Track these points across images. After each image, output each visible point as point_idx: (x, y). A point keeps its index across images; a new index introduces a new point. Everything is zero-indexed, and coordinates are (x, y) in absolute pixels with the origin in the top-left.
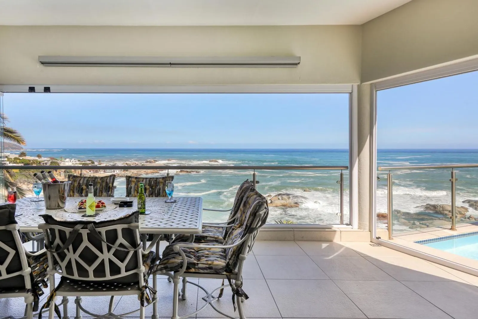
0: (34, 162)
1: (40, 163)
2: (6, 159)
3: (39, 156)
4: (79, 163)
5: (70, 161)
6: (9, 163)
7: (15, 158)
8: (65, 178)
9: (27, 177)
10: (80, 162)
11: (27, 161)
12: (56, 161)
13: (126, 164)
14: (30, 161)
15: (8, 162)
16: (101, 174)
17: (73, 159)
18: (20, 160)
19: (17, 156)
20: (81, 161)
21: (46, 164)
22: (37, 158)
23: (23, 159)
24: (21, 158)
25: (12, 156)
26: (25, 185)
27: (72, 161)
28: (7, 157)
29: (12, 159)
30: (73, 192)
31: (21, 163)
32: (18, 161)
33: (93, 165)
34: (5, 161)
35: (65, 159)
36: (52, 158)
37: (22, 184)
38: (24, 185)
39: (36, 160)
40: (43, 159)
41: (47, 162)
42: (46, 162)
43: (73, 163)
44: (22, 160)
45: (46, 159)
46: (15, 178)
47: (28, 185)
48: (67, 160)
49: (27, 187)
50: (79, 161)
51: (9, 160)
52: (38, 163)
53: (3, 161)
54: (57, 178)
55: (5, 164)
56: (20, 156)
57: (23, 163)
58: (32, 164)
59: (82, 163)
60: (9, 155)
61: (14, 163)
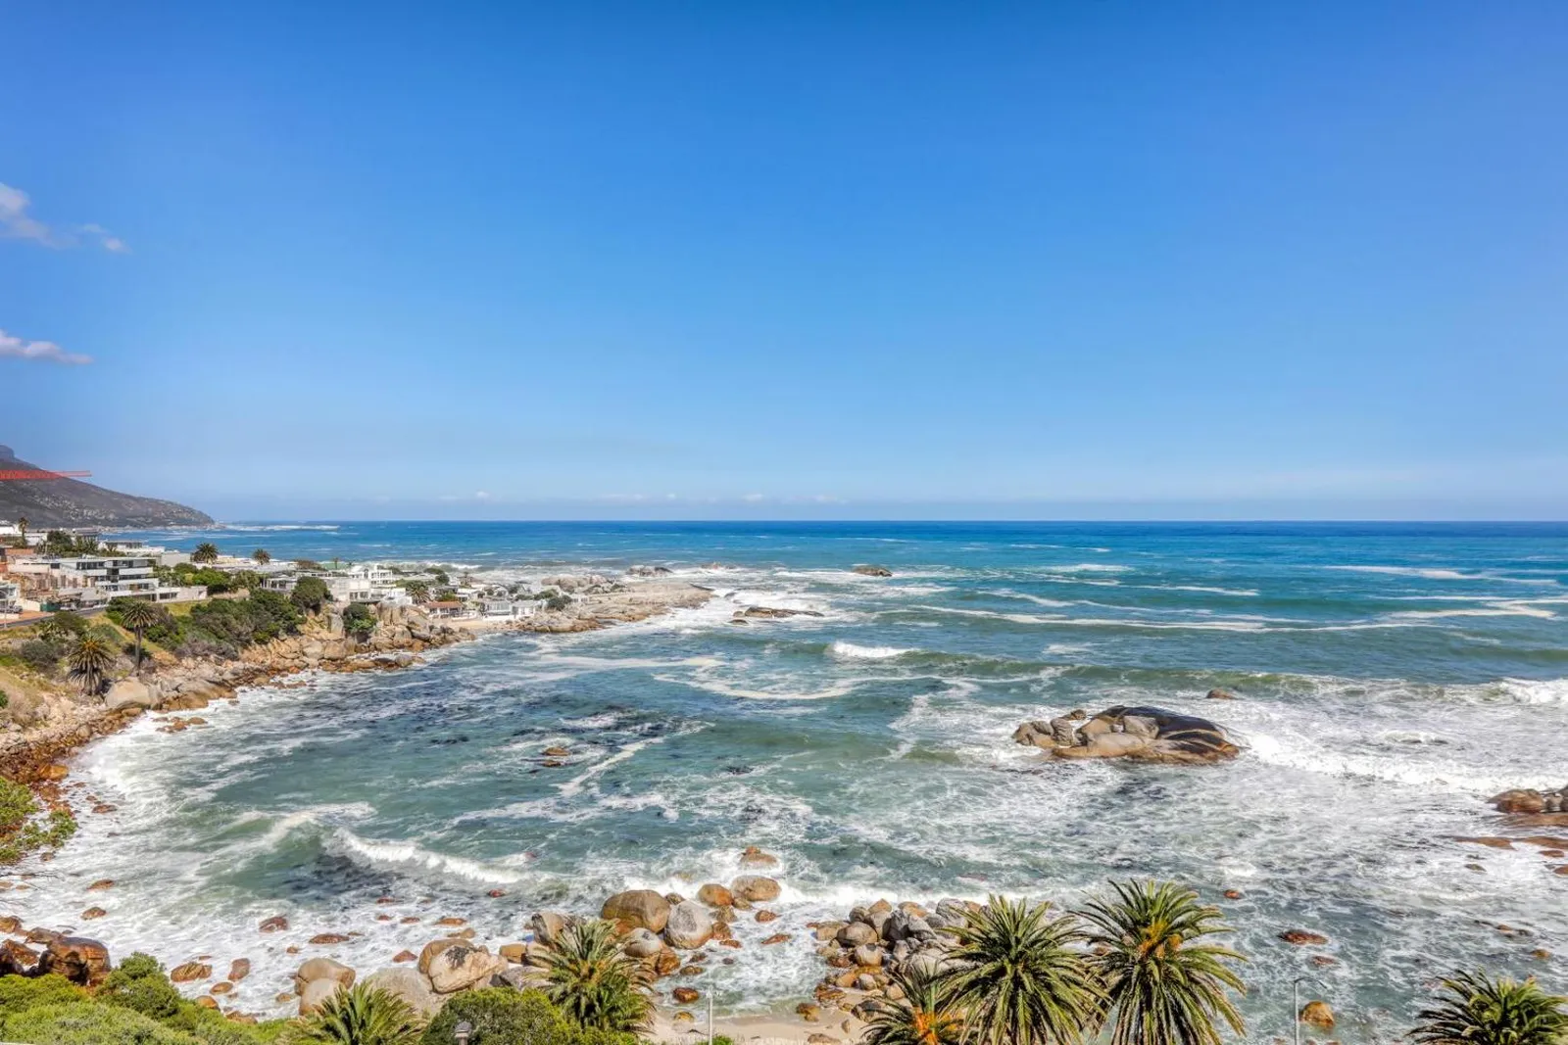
0: (246, 579)
1: (262, 581)
2: (150, 570)
3: (262, 557)
4: (397, 582)
5: (366, 576)
6: (160, 585)
7: (182, 568)
8: (347, 637)
9: (216, 634)
10: (399, 578)
11: (220, 576)
12: (318, 574)
13: (559, 583)
14: (228, 574)
15: (156, 581)
16: (468, 620)
17: (375, 565)
18: (196, 572)
19: (185, 558)
20: (402, 573)
21: (283, 584)
22: (254, 563)
23: (205, 568)
24: (199, 566)
25: (172, 559)
26: (210, 661)
27: (370, 574)
28: (151, 563)
29: (169, 569)
31: (199, 584)
32: (189, 576)
33: (444, 587)
34: (147, 576)
35: (349, 566)
36: (305, 564)
37: (199, 659)
38: (205, 665)
39: (251, 572)
40: (275, 565)
41: (289, 579)
42: (283, 578)
43: (374, 582)
44: (201, 572)
45: (283, 565)
46: (178, 637)
47: (219, 663)
48: (356, 569)
49: (216, 671)
50: (396, 572)
51: (162, 574)
52: (257, 581)
53: (139, 577)
54: (318, 637)
55: (146, 586)
56: (197, 558)
57: (204, 584)
58: (234, 588)
59: (407, 579)
60: (159, 556)
61: (176, 584)
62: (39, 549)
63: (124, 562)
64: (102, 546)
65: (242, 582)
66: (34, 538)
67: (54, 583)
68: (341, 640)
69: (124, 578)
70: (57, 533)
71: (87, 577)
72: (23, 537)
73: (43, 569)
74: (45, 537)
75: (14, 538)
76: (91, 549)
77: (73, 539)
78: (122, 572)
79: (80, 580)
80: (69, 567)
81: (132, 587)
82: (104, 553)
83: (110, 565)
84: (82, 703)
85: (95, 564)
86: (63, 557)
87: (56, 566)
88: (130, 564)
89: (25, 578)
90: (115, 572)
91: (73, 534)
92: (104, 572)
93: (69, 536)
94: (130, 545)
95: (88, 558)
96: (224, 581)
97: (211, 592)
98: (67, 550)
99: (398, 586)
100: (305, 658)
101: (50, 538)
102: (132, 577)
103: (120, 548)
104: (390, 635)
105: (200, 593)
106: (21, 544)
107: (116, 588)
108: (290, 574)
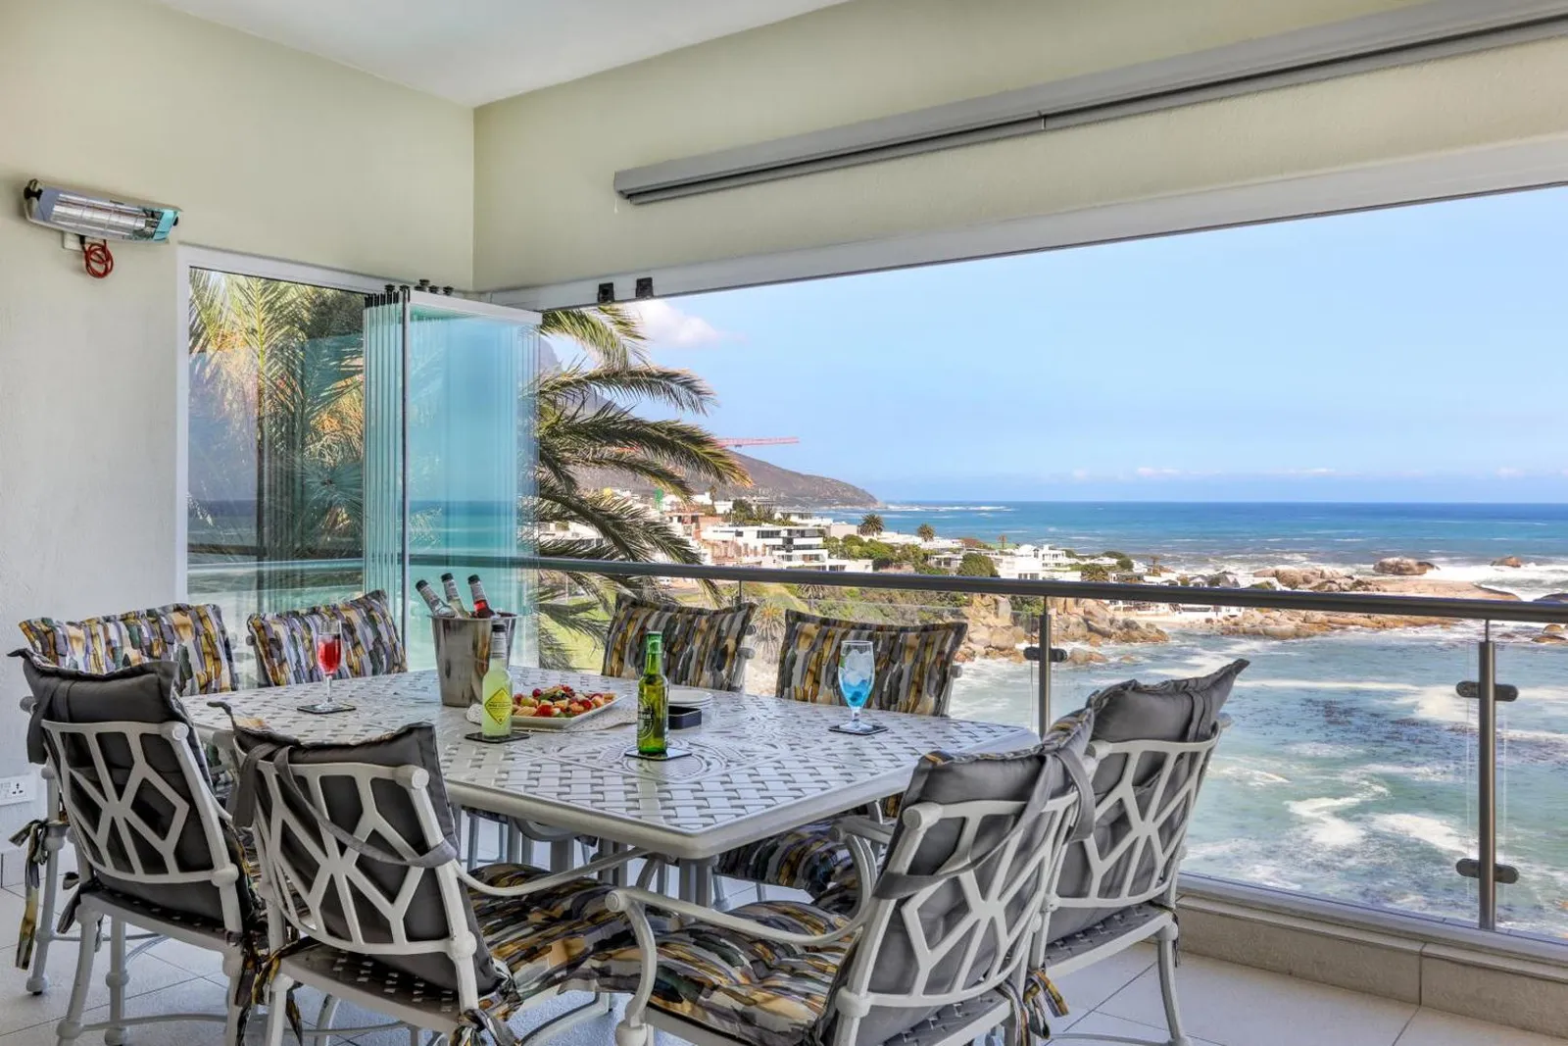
0: (909, 553)
1: (926, 557)
2: (819, 541)
3: (926, 533)
4: (1071, 565)
5: (1036, 556)
6: (829, 557)
7: (848, 539)
8: (1015, 625)
10: (1073, 561)
11: (886, 549)
12: (983, 552)
13: (1276, 575)
14: (892, 548)
15: (825, 553)
16: (1157, 615)
17: (1046, 547)
18: (862, 544)
19: (853, 530)
20: (1077, 557)
21: (948, 562)
22: (917, 540)
23: (871, 541)
24: (866, 539)
25: (840, 531)
27: (1041, 553)
28: (821, 533)
29: (837, 541)
30: (621, 660)
31: (865, 557)
32: (856, 549)
33: (1126, 573)
34: (818, 547)
35: (1018, 545)
36: (970, 543)
39: (915, 548)
40: (937, 542)
41: (954, 556)
42: (947, 555)
43: (1045, 565)
44: (867, 544)
45: (947, 543)
48: (1027, 549)
50: (1070, 554)
51: (829, 543)
52: (922, 557)
53: (810, 547)
54: (984, 622)
55: (817, 557)
56: (864, 530)
57: (870, 557)
58: (899, 564)
59: (1083, 563)
60: (828, 527)
61: (845, 556)
62: (726, 517)
63: (798, 531)
64: (777, 516)
65: (907, 558)
66: (723, 507)
67: (738, 550)
68: (1009, 627)
69: (798, 548)
70: (741, 502)
71: (765, 546)
72: (713, 506)
73: (729, 537)
74: (730, 505)
75: (707, 506)
76: (769, 518)
77: (754, 508)
78: (797, 541)
79: (760, 549)
80: (750, 533)
81: (804, 557)
82: (780, 522)
83: (784, 534)
84: (764, 670)
85: (772, 532)
86: (745, 525)
87: (739, 534)
88: (802, 534)
89: (713, 545)
90: (789, 541)
91: (753, 501)
92: (779, 542)
93: (750, 505)
94: (802, 516)
95: (767, 527)
96: (890, 555)
97: (876, 566)
98: (749, 518)
99: (1072, 570)
100: (971, 645)
101: (734, 507)
102: (804, 547)
103: (794, 519)
104: (1064, 626)
105: (867, 566)
106: (712, 513)
107: (789, 558)
108: (954, 551)
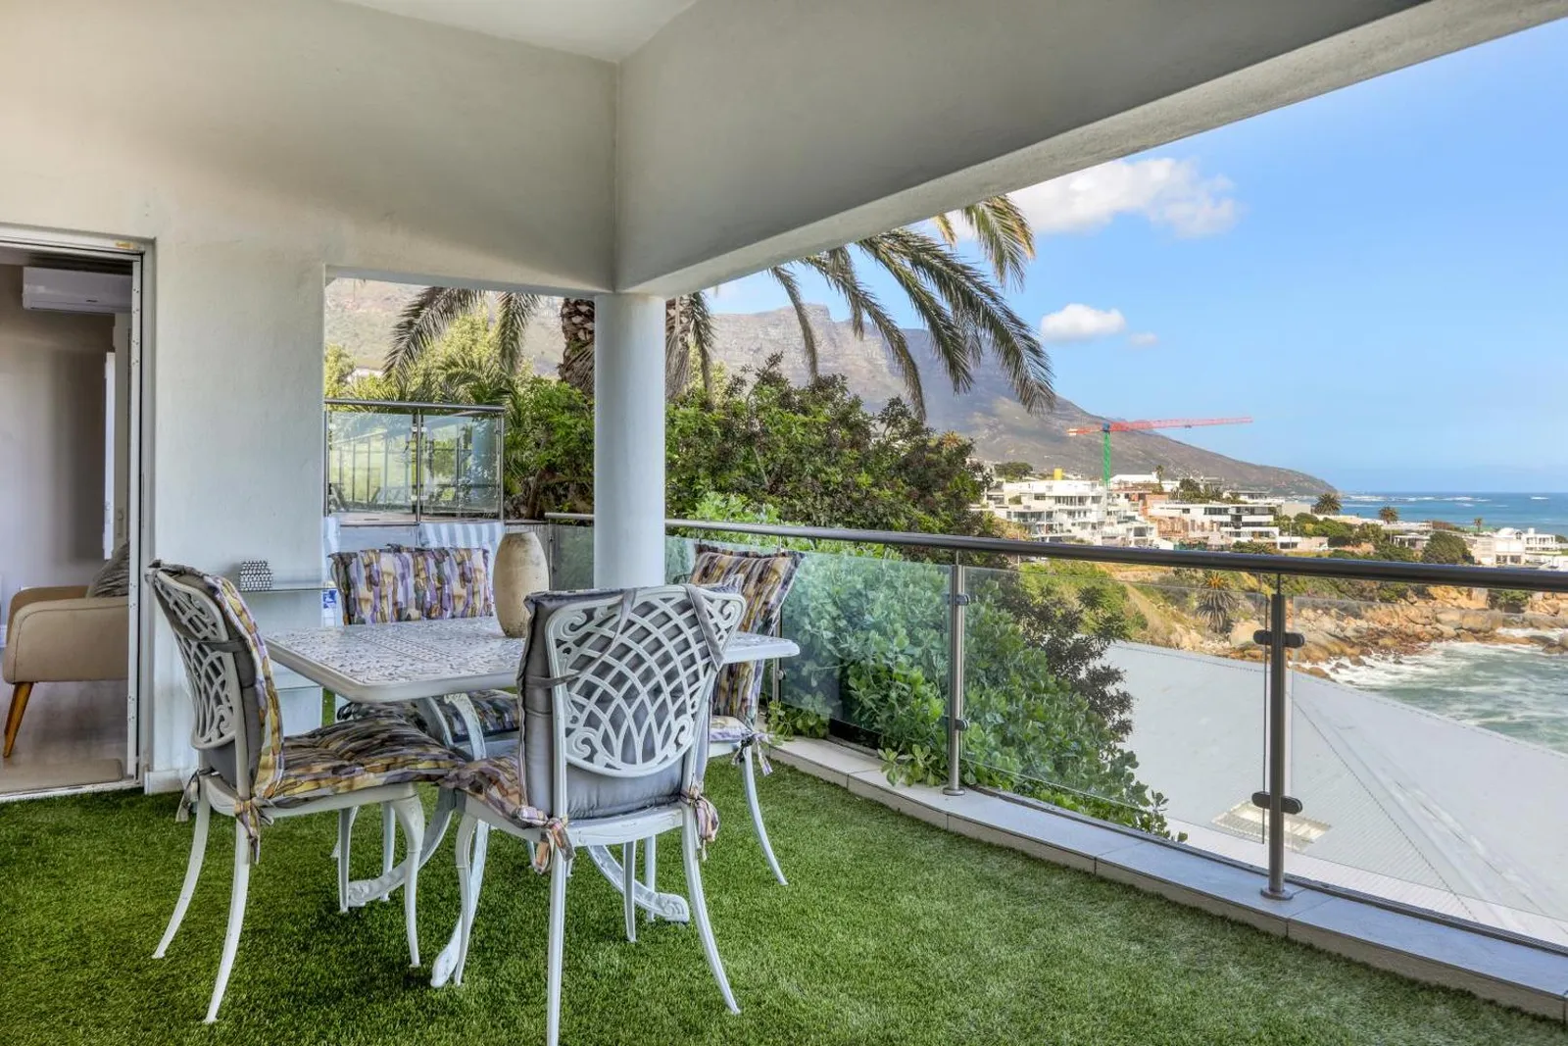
0: (1368, 533)
1: (1387, 537)
2: (1270, 518)
3: (1388, 515)
4: (1561, 550)
5: (1519, 539)
6: (1281, 534)
7: (1301, 517)
8: (1492, 608)
9: (1337, 587)
10: (1565, 546)
11: (1342, 528)
12: (1458, 534)
14: (1350, 527)
15: (1276, 530)
17: (1532, 531)
18: (1316, 522)
19: (1307, 509)
21: (1413, 542)
22: (1378, 522)
23: (1326, 519)
24: (1321, 517)
25: (1293, 509)
26: (1331, 616)
27: (1524, 537)
28: (1272, 511)
29: (1289, 519)
31: (1319, 535)
32: (1310, 527)
34: (1268, 524)
35: (1497, 530)
36: (1435, 525)
37: (1320, 611)
38: (1326, 619)
39: (1376, 529)
40: (1401, 524)
41: (1419, 537)
42: (1412, 536)
43: (1530, 548)
44: (1322, 523)
45: (1414, 526)
46: (1298, 587)
47: (1340, 618)
48: (1505, 532)
49: (1338, 626)
50: (1560, 539)
51: (1281, 522)
52: (1383, 536)
53: (1260, 524)
54: (1455, 603)
55: (1267, 534)
56: (1318, 509)
57: (1325, 535)
58: (1357, 542)
60: (1280, 506)
61: (1296, 534)
62: (1173, 496)
63: (1247, 509)
64: (1225, 495)
65: (1366, 536)
66: (1169, 486)
67: (1185, 526)
68: (1486, 610)
69: (1247, 524)
70: (1188, 481)
71: (1212, 522)
72: (1160, 485)
73: (1176, 513)
74: (1177, 484)
75: (1153, 485)
76: (1217, 496)
77: (1202, 487)
78: (1246, 518)
79: (1207, 525)
80: (1197, 512)
81: (1253, 534)
82: (1228, 500)
83: (1233, 511)
84: (1209, 638)
85: (1220, 509)
86: (1192, 503)
87: (1187, 511)
88: (1252, 511)
89: (1160, 521)
90: (1237, 518)
91: (1201, 481)
92: (1227, 518)
93: (1198, 484)
94: (1252, 496)
95: (1215, 504)
96: (1347, 533)
97: (1331, 543)
98: (1196, 496)
99: (1563, 554)
100: (1439, 626)
101: (1182, 486)
102: (1254, 524)
103: (1242, 498)
104: (1552, 611)
105: (1321, 544)
106: (1159, 491)
107: (1238, 534)
108: (1421, 533)
